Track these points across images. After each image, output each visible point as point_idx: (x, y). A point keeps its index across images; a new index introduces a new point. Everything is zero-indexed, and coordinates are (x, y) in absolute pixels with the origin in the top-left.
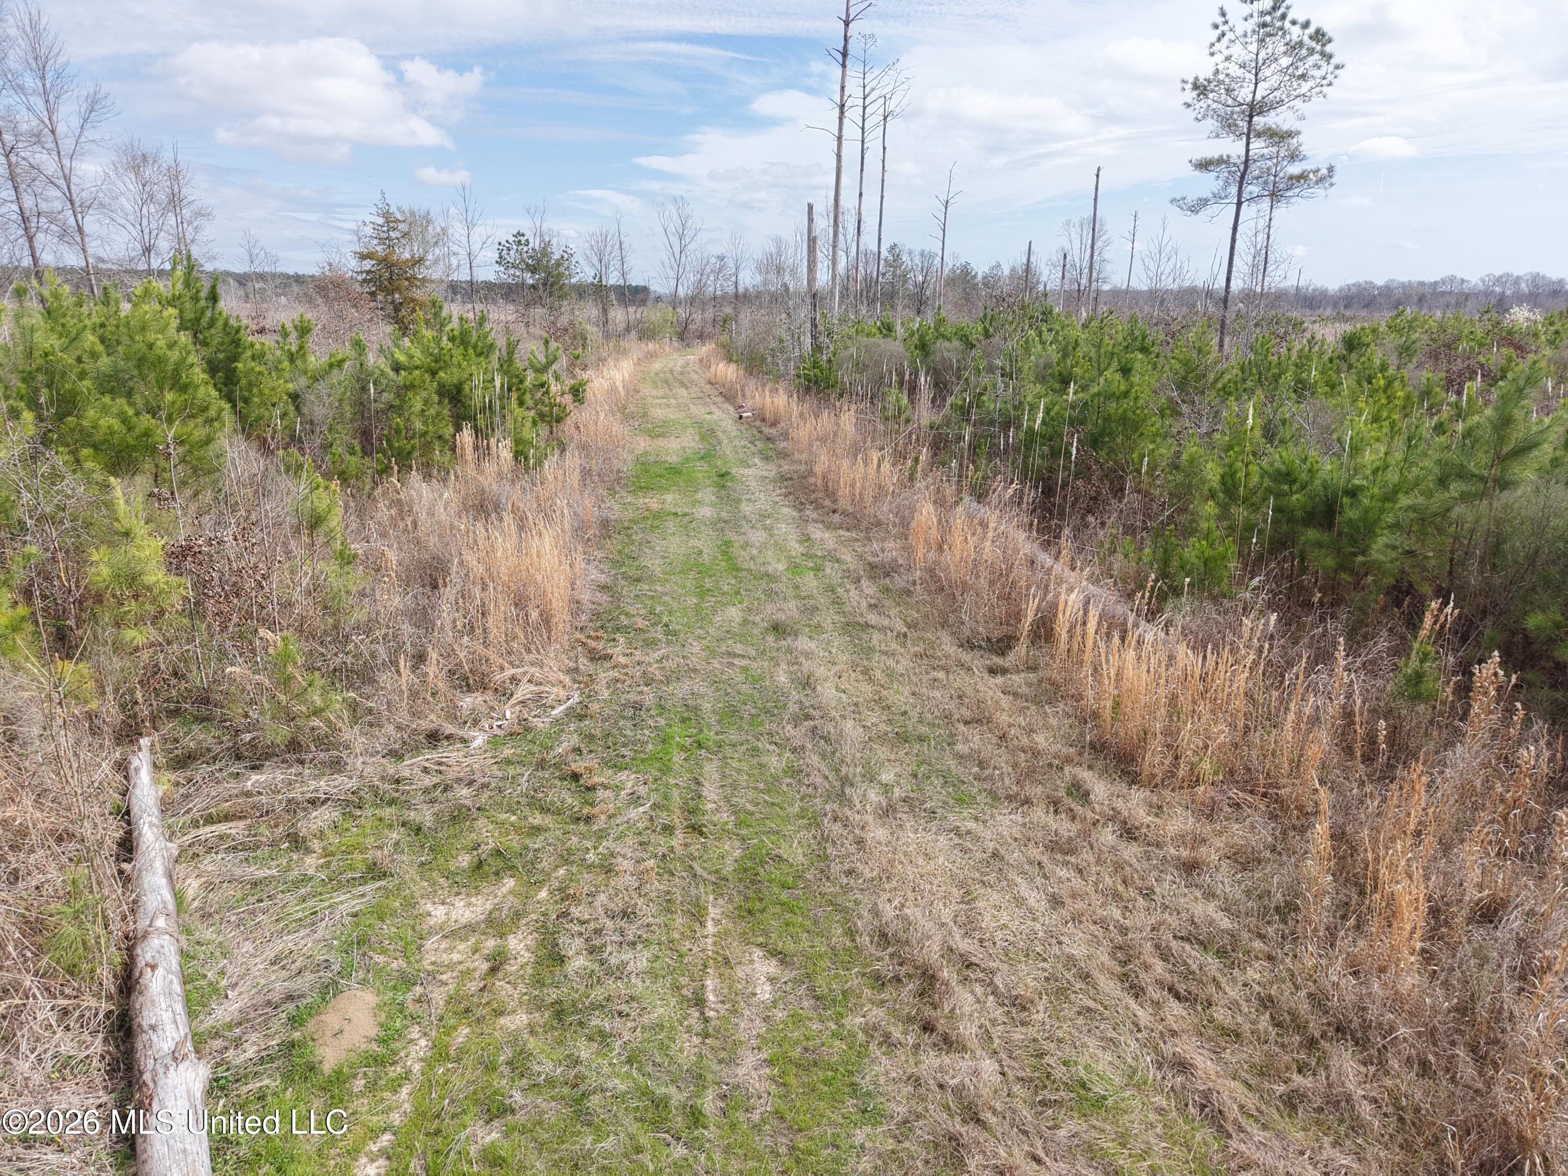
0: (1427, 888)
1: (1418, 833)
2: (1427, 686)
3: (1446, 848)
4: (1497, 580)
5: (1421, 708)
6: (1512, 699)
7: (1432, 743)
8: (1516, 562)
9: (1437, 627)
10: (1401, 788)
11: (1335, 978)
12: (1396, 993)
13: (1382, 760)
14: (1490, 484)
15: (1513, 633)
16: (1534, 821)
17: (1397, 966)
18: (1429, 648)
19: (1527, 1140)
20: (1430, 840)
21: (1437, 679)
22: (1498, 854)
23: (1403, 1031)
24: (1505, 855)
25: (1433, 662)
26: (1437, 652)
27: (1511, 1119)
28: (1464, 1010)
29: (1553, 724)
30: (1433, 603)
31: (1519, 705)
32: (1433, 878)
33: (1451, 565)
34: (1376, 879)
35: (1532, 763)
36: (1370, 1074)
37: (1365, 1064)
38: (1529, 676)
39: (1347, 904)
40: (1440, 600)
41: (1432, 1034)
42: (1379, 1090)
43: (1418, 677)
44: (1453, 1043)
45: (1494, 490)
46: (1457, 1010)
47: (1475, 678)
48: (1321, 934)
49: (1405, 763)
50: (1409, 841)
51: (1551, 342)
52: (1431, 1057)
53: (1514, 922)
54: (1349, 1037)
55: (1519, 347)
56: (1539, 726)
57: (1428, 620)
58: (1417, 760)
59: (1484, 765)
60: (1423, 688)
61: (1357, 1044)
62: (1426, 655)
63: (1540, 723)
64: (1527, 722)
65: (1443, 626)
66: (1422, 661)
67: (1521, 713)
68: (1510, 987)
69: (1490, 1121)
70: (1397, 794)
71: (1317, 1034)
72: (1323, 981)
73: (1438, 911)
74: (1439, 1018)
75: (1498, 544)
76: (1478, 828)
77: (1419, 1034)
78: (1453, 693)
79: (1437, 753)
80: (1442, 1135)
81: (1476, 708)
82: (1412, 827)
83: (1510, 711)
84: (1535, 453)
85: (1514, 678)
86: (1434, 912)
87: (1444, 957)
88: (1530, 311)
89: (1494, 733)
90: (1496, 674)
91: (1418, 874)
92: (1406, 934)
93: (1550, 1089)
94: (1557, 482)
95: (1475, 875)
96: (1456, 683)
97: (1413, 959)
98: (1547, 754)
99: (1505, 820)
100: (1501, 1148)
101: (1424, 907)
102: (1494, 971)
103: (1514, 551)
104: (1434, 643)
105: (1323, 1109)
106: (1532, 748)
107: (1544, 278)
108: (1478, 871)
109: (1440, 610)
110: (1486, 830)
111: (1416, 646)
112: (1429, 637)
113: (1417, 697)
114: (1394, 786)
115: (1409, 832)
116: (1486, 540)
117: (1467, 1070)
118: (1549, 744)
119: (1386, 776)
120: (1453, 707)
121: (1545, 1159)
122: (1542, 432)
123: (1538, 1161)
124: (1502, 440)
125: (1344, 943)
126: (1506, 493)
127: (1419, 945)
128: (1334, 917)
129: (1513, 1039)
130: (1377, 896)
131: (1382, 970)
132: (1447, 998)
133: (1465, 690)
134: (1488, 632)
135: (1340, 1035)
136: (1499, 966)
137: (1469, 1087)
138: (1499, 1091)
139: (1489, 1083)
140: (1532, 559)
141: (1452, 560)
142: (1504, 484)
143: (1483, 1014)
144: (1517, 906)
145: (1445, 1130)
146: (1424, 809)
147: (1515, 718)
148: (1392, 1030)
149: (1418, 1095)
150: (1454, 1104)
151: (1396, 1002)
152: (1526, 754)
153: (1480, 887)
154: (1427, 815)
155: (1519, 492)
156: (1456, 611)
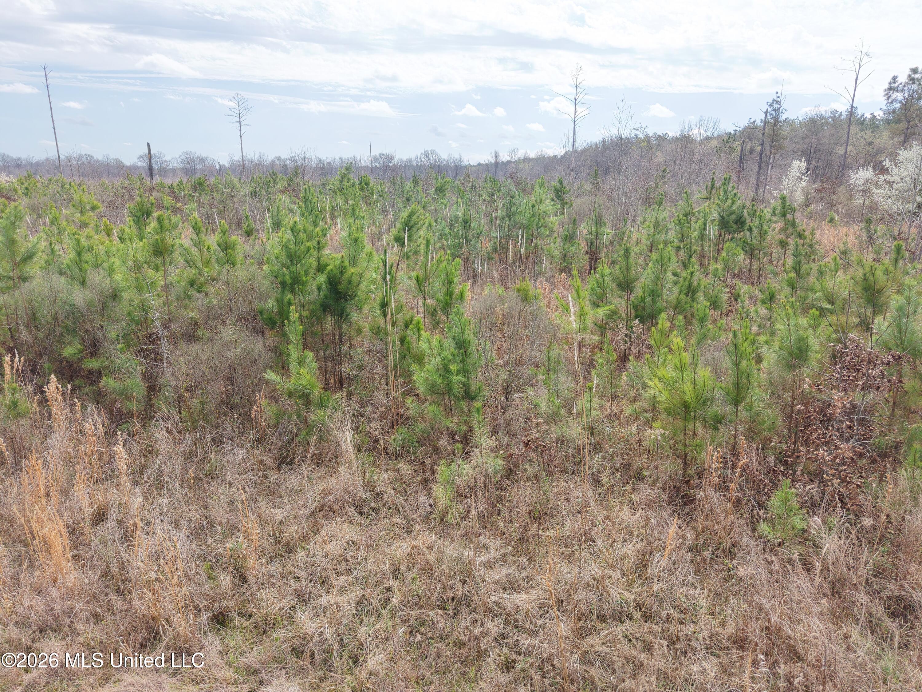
0: (63, 521)
1: (47, 494)
2: (21, 407)
3: (65, 493)
4: (41, 335)
5: (23, 421)
6: (71, 398)
7: (37, 439)
8: (48, 322)
9: (15, 371)
10: (28, 473)
11: (29, 603)
12: (67, 588)
13: (10, 461)
14: (16, 280)
15: (61, 362)
16: (105, 458)
17: (61, 573)
18: (14, 385)
19: (156, 617)
20: (55, 495)
21: (26, 402)
22: (94, 484)
23: (78, 606)
24: (97, 482)
25: (20, 392)
26: (20, 386)
27: (146, 612)
28: (106, 574)
29: (98, 404)
30: (6, 358)
31: (76, 400)
32: (65, 514)
33: (11, 332)
34: (32, 532)
35: (93, 428)
36: (69, 642)
37: (64, 639)
38: (77, 382)
39: (19, 556)
40: (10, 355)
41: (94, 597)
42: (77, 647)
43: (15, 404)
44: (107, 595)
45: (20, 284)
46: (103, 576)
47: (47, 394)
48: (9, 583)
49: (25, 457)
50: (44, 501)
51: (26, 195)
52: (98, 610)
53: (113, 514)
54: (49, 631)
55: (8, 198)
56: (91, 407)
57: (7, 369)
58: (31, 452)
59: (70, 440)
60: (20, 409)
61: (55, 631)
62: (14, 390)
63: (90, 405)
64: (84, 407)
65: (17, 370)
66: (13, 394)
67: (79, 404)
68: (122, 548)
69: (137, 620)
70: (26, 477)
71: (29, 643)
72: (20, 610)
73: (74, 530)
74: (95, 586)
75: (34, 314)
76: (78, 475)
77: (88, 602)
78: (39, 406)
79: (42, 443)
80: (117, 646)
81: (54, 411)
82: (43, 491)
83: (73, 405)
84: (35, 259)
85: (69, 387)
86: (73, 532)
87: (87, 554)
88: (7, 176)
89: (69, 420)
90: (57, 388)
91: (56, 517)
92: (60, 553)
93: (157, 586)
94: (53, 274)
95: (86, 501)
96: (38, 400)
97: (69, 564)
98: (99, 421)
99: (91, 464)
100: (146, 629)
101: (65, 533)
102: (113, 545)
103: (44, 316)
104: (16, 380)
105: (49, 682)
106: (90, 420)
107: (8, 156)
108: (87, 498)
109: (12, 361)
110: (83, 474)
111: (6, 386)
112: (12, 378)
113: (19, 415)
114: (24, 472)
115: (42, 496)
116: (26, 314)
117: (117, 603)
118: (99, 415)
119: (17, 469)
120: (42, 414)
121: (167, 620)
122: (35, 245)
123: (164, 624)
124: (13, 254)
125: (25, 579)
126: (27, 284)
127: (70, 555)
128: (15, 568)
129: (133, 573)
130: (36, 542)
131: (54, 581)
132: (96, 574)
133: (44, 402)
134: (46, 366)
135: (43, 633)
136: (114, 541)
137: (122, 611)
138: (136, 603)
139: (130, 603)
140: (55, 318)
141: (10, 329)
142: (24, 279)
143: (115, 569)
144: (112, 506)
145: (118, 642)
146: (46, 478)
147: (77, 408)
148: (72, 609)
149: (98, 634)
150: (118, 625)
151: (70, 594)
152: (88, 426)
153: (92, 505)
154: (48, 480)
155: (35, 283)
156: (22, 359)
